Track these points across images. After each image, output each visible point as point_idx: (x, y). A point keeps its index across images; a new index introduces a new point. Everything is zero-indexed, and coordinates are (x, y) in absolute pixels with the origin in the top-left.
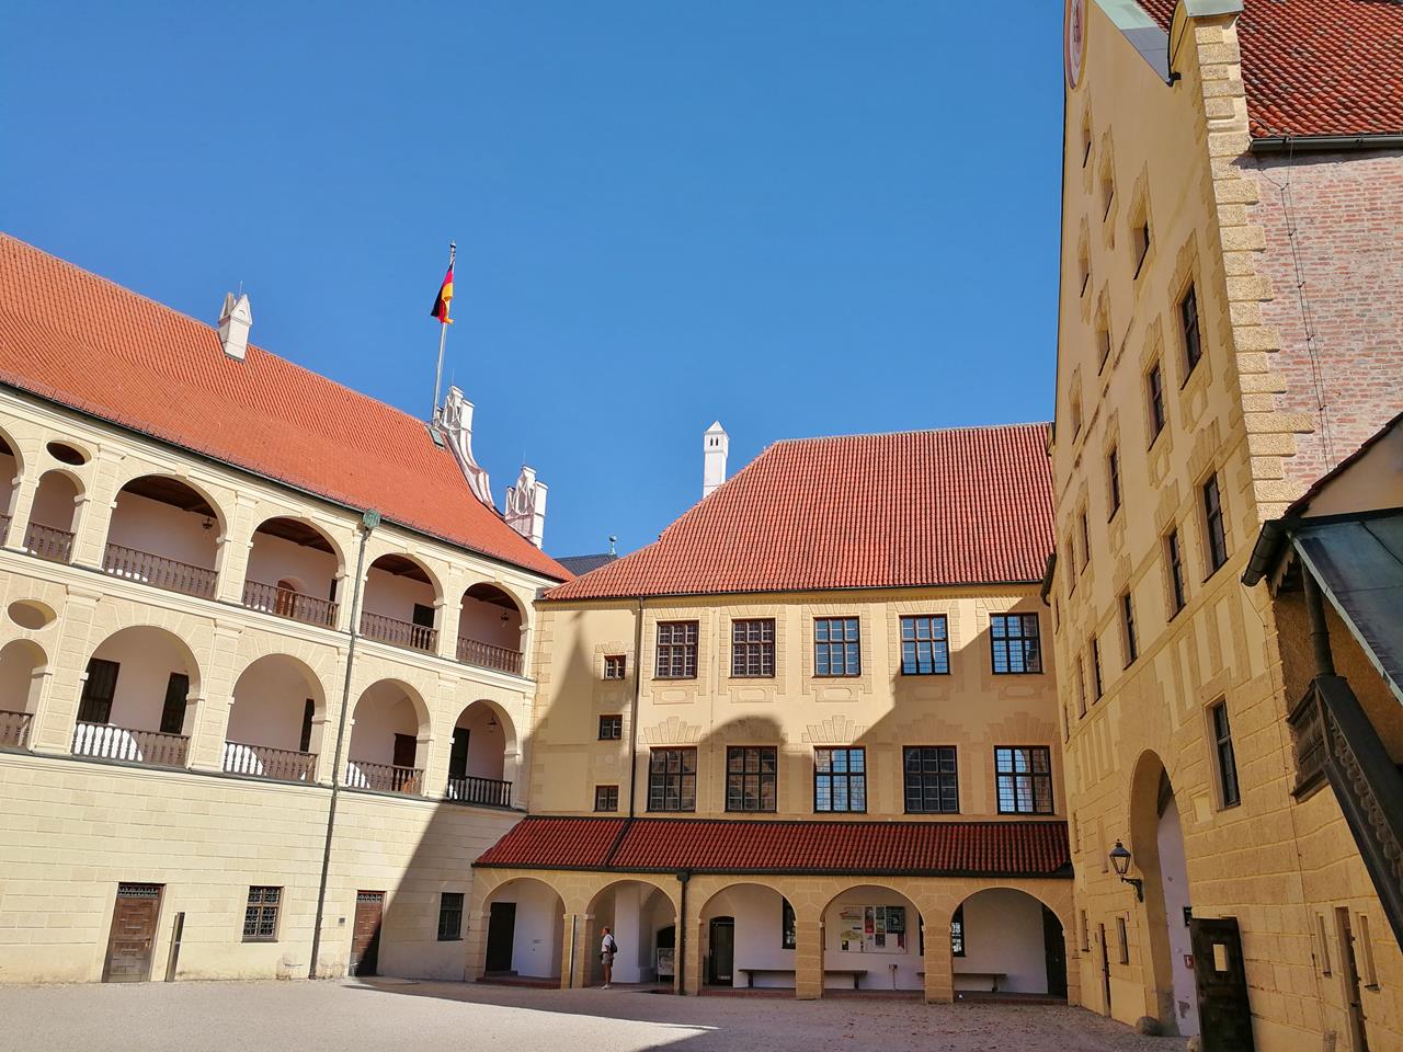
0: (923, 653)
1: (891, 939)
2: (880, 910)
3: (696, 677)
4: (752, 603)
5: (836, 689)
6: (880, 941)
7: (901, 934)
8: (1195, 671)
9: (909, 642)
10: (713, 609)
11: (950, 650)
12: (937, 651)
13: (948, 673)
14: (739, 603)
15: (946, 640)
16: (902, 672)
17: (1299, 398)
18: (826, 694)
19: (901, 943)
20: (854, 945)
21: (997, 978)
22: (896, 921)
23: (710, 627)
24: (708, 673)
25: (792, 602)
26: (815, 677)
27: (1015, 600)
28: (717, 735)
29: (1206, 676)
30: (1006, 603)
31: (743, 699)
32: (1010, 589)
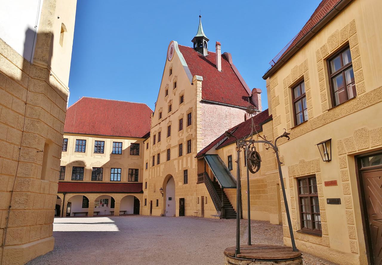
0: (117, 149)
1: (105, 205)
2: (103, 200)
3: (66, 151)
4: (81, 136)
5: (98, 156)
6: (103, 205)
7: (107, 204)
8: (182, 165)
9: (115, 147)
10: (72, 136)
11: (122, 150)
12: (120, 149)
13: (121, 154)
14: (78, 136)
15: (122, 147)
16: (112, 153)
17: (203, 135)
18: (96, 156)
19: (107, 206)
20: (98, 207)
21: (125, 211)
22: (106, 202)
23: (71, 140)
24: (70, 151)
25: (90, 137)
26: (94, 153)
27: (136, 141)
28: (71, 164)
29: (184, 166)
30: (134, 141)
31: (77, 156)
32: (135, 139)
